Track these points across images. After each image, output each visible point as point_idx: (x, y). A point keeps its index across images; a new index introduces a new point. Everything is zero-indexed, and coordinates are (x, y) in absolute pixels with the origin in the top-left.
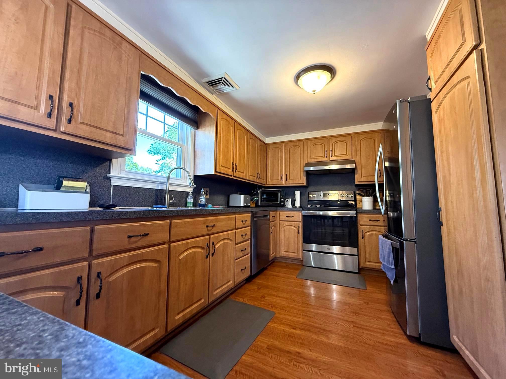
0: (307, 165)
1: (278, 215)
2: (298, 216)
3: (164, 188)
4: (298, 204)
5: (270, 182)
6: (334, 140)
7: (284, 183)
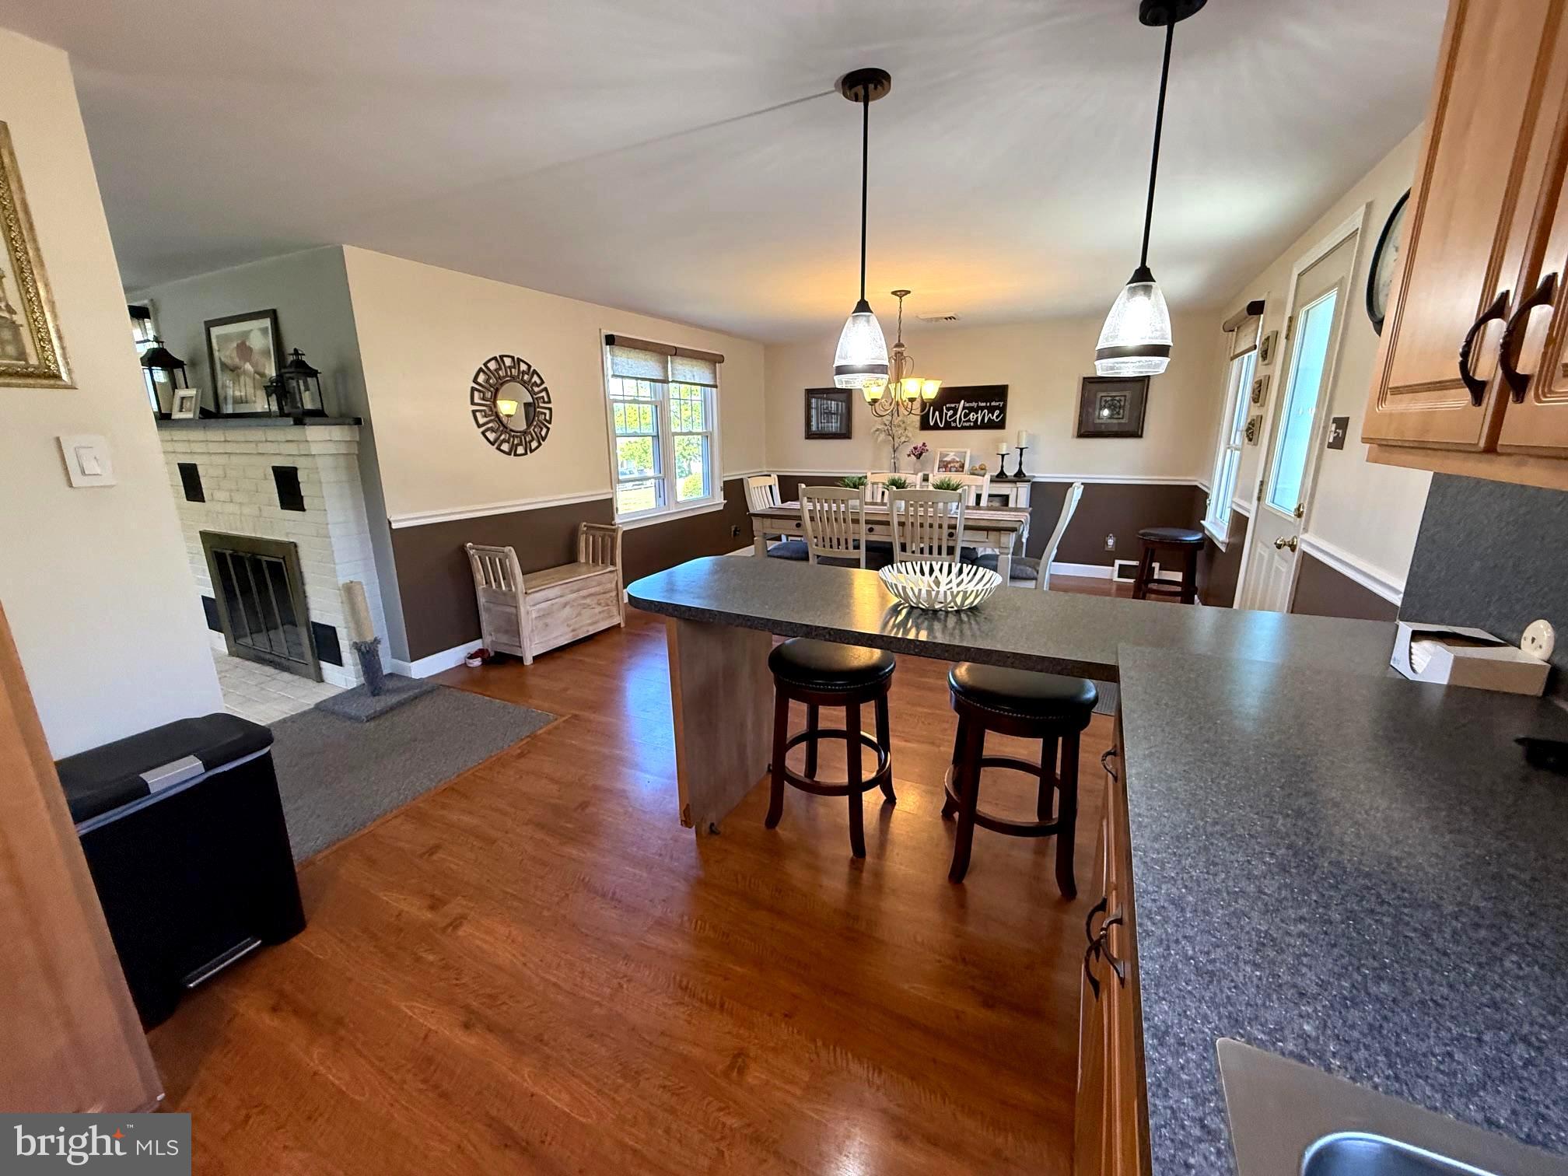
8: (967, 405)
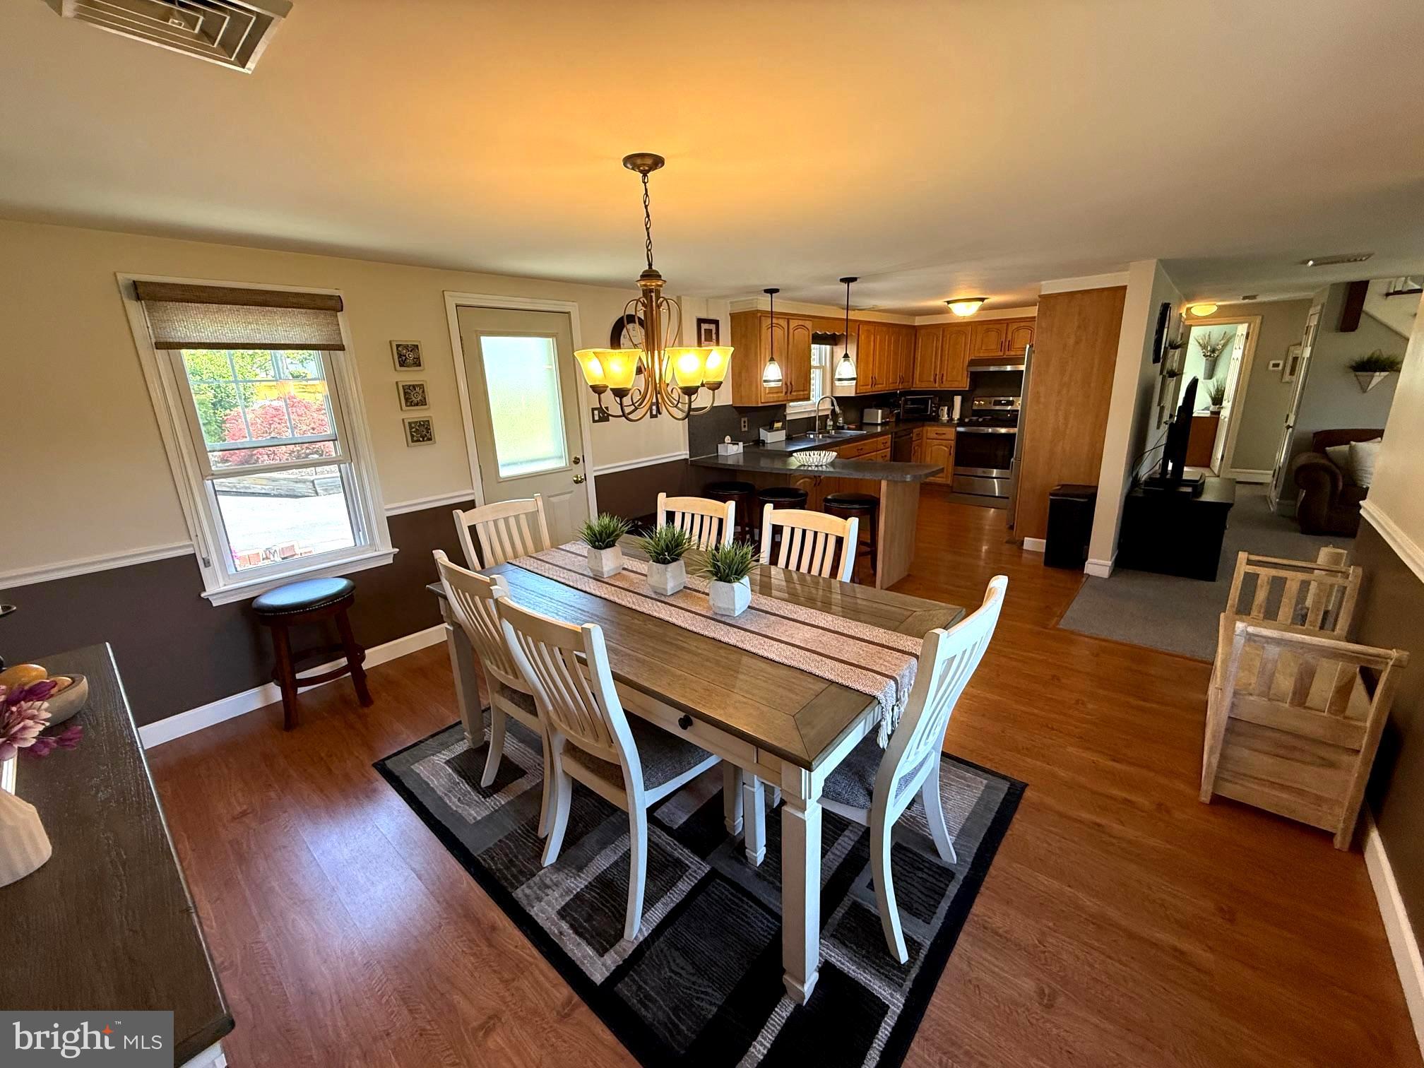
0: (973, 363)
1: (924, 432)
2: (950, 433)
3: (813, 415)
4: (956, 415)
5: (918, 385)
6: (1015, 326)
7: (937, 387)
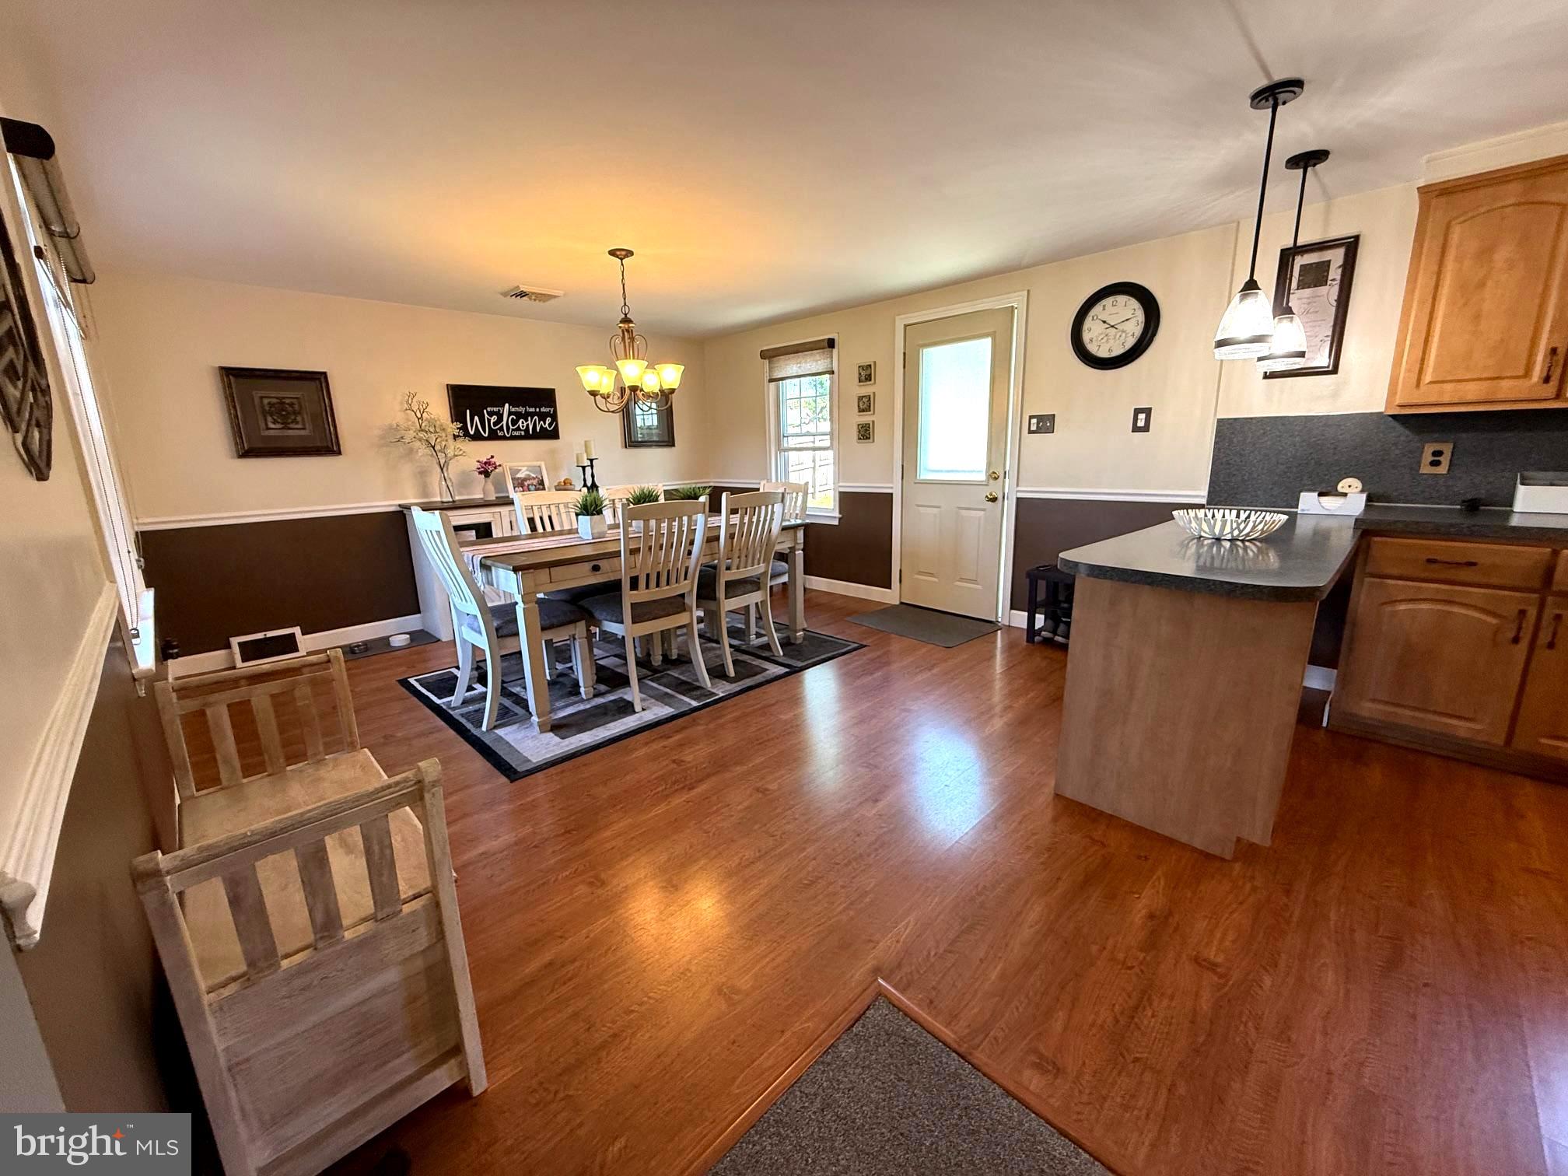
8: (513, 410)
